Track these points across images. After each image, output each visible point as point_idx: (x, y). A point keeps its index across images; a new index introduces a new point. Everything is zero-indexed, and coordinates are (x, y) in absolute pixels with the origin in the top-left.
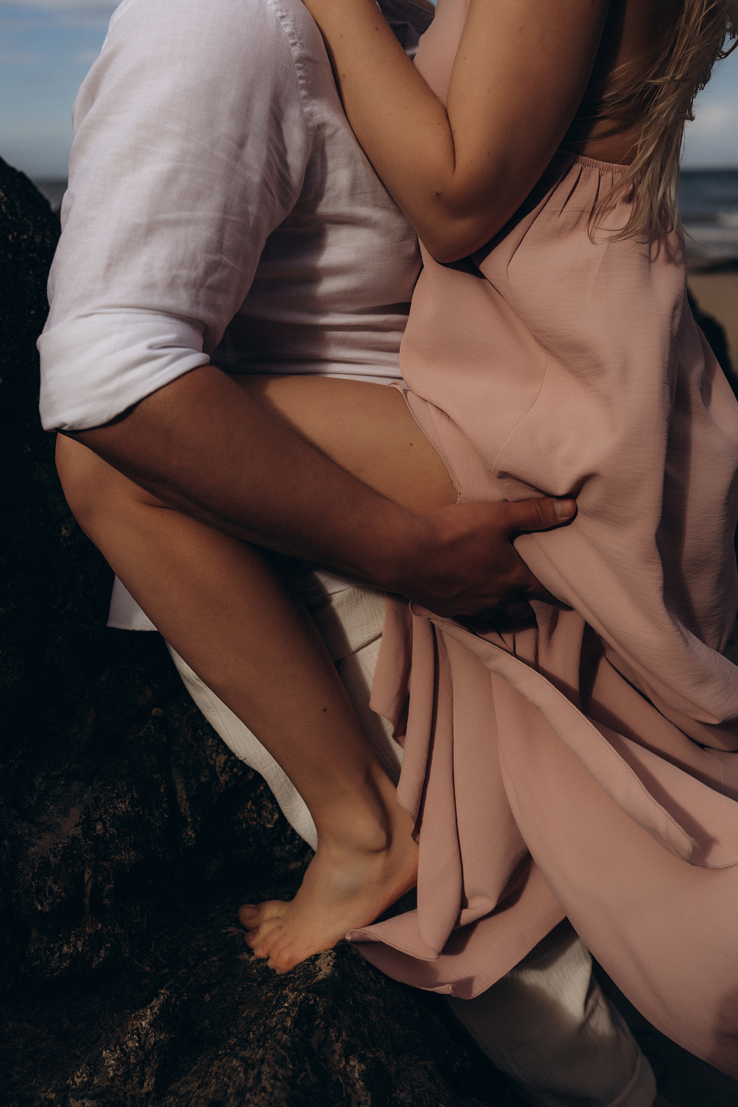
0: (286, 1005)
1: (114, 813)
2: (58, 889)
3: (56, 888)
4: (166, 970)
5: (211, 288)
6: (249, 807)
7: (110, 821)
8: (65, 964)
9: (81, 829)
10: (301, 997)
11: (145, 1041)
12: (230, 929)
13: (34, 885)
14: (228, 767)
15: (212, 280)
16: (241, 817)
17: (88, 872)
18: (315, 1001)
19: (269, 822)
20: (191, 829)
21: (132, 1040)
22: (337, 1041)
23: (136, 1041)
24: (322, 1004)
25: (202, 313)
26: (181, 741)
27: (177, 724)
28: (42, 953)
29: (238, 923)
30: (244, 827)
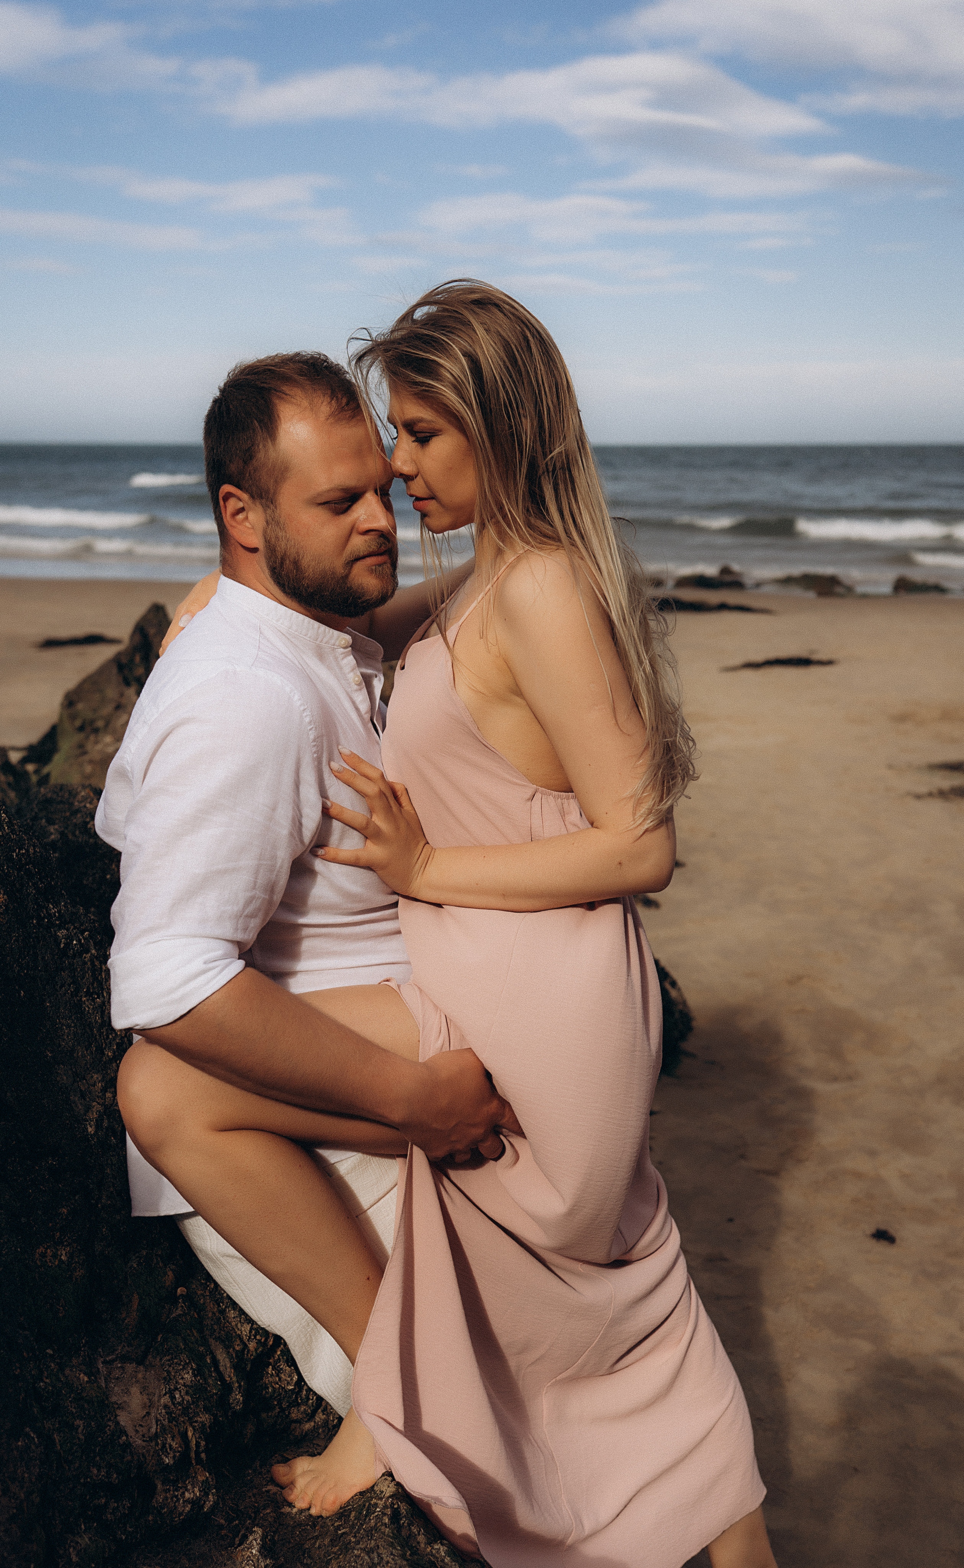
0: (378, 1509)
1: (184, 1383)
2: (176, 1444)
3: (174, 1444)
4: (237, 1522)
5: (247, 916)
6: (270, 1372)
7: (183, 1390)
8: (187, 1509)
9: (169, 1397)
10: (390, 1501)
11: (258, 1565)
12: (269, 1487)
13: (160, 1442)
14: (253, 1335)
15: (248, 910)
16: (267, 1382)
17: (191, 1430)
18: (398, 1505)
19: (288, 1383)
20: (239, 1393)
21: (248, 1565)
22: (419, 1535)
23: (252, 1565)
24: (403, 1508)
25: (239, 937)
26: (210, 1315)
27: (202, 1300)
28: (169, 1500)
29: (273, 1481)
30: (270, 1390)
